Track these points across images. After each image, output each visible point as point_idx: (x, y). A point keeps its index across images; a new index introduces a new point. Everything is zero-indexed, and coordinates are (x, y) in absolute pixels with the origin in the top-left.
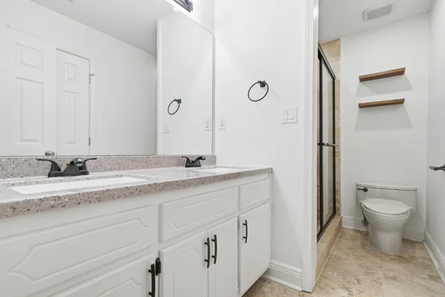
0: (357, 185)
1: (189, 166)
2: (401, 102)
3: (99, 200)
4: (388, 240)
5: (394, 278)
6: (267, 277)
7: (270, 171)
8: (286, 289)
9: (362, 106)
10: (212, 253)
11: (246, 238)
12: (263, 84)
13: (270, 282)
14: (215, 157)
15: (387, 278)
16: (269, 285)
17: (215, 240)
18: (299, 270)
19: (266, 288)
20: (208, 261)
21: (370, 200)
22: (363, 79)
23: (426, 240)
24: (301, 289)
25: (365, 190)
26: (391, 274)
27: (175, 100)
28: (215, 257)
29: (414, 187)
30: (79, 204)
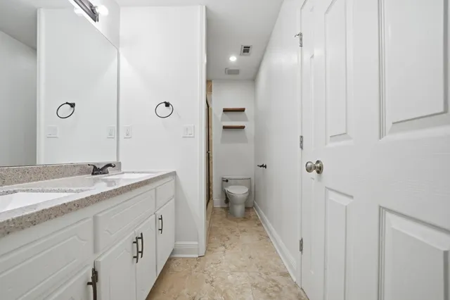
0: (223, 178)
1: (96, 174)
2: (243, 127)
3: (34, 223)
4: (239, 209)
5: (244, 231)
6: (173, 256)
7: (174, 174)
8: (187, 260)
9: (225, 128)
10: (140, 250)
11: (161, 230)
12: (167, 105)
13: (175, 259)
14: (120, 163)
15: (241, 232)
16: (175, 262)
17: (142, 238)
18: (196, 243)
19: (174, 265)
20: (137, 257)
21: (230, 187)
22: (225, 111)
23: (254, 206)
24: (197, 256)
25: (227, 181)
26: (242, 229)
27: (67, 103)
28: (142, 252)
29: (249, 177)
30: (8, 233)
